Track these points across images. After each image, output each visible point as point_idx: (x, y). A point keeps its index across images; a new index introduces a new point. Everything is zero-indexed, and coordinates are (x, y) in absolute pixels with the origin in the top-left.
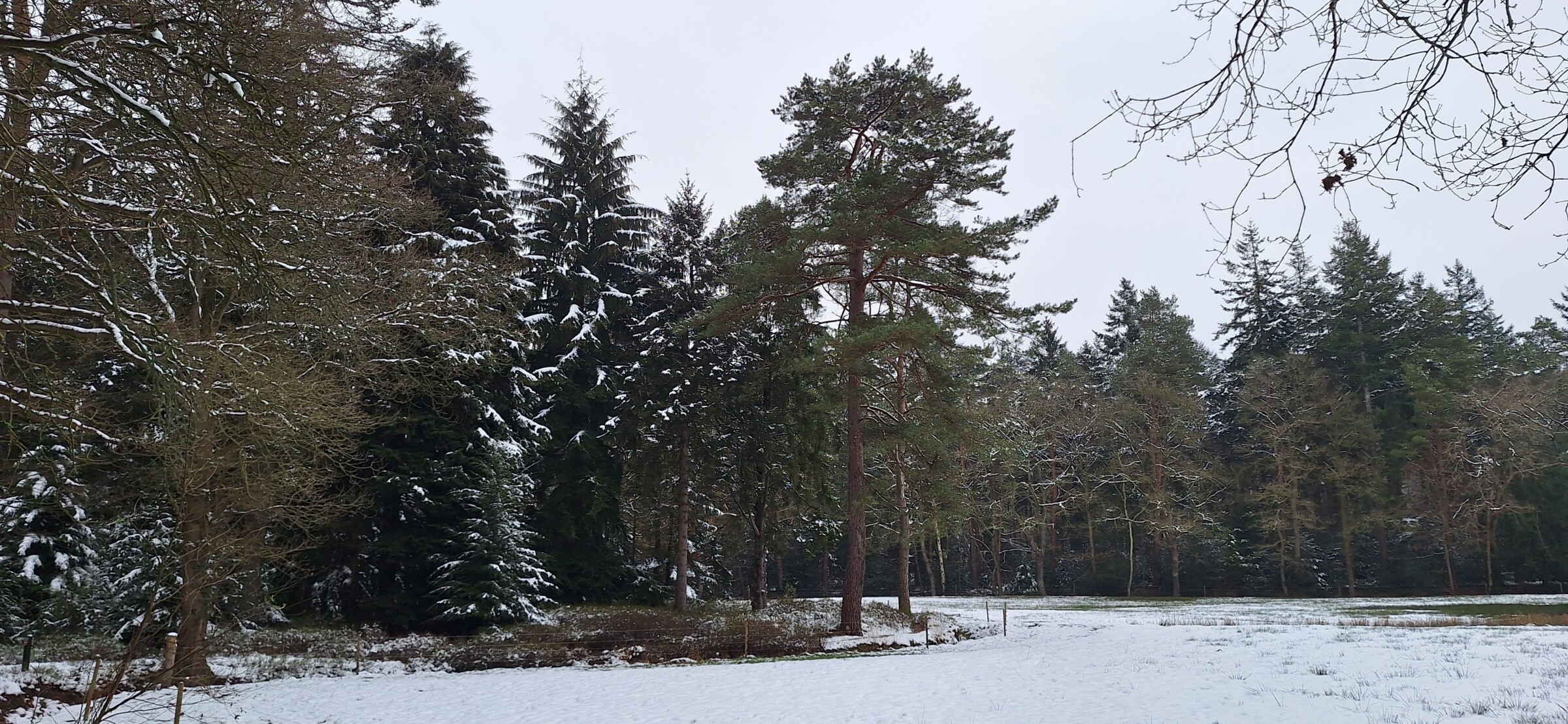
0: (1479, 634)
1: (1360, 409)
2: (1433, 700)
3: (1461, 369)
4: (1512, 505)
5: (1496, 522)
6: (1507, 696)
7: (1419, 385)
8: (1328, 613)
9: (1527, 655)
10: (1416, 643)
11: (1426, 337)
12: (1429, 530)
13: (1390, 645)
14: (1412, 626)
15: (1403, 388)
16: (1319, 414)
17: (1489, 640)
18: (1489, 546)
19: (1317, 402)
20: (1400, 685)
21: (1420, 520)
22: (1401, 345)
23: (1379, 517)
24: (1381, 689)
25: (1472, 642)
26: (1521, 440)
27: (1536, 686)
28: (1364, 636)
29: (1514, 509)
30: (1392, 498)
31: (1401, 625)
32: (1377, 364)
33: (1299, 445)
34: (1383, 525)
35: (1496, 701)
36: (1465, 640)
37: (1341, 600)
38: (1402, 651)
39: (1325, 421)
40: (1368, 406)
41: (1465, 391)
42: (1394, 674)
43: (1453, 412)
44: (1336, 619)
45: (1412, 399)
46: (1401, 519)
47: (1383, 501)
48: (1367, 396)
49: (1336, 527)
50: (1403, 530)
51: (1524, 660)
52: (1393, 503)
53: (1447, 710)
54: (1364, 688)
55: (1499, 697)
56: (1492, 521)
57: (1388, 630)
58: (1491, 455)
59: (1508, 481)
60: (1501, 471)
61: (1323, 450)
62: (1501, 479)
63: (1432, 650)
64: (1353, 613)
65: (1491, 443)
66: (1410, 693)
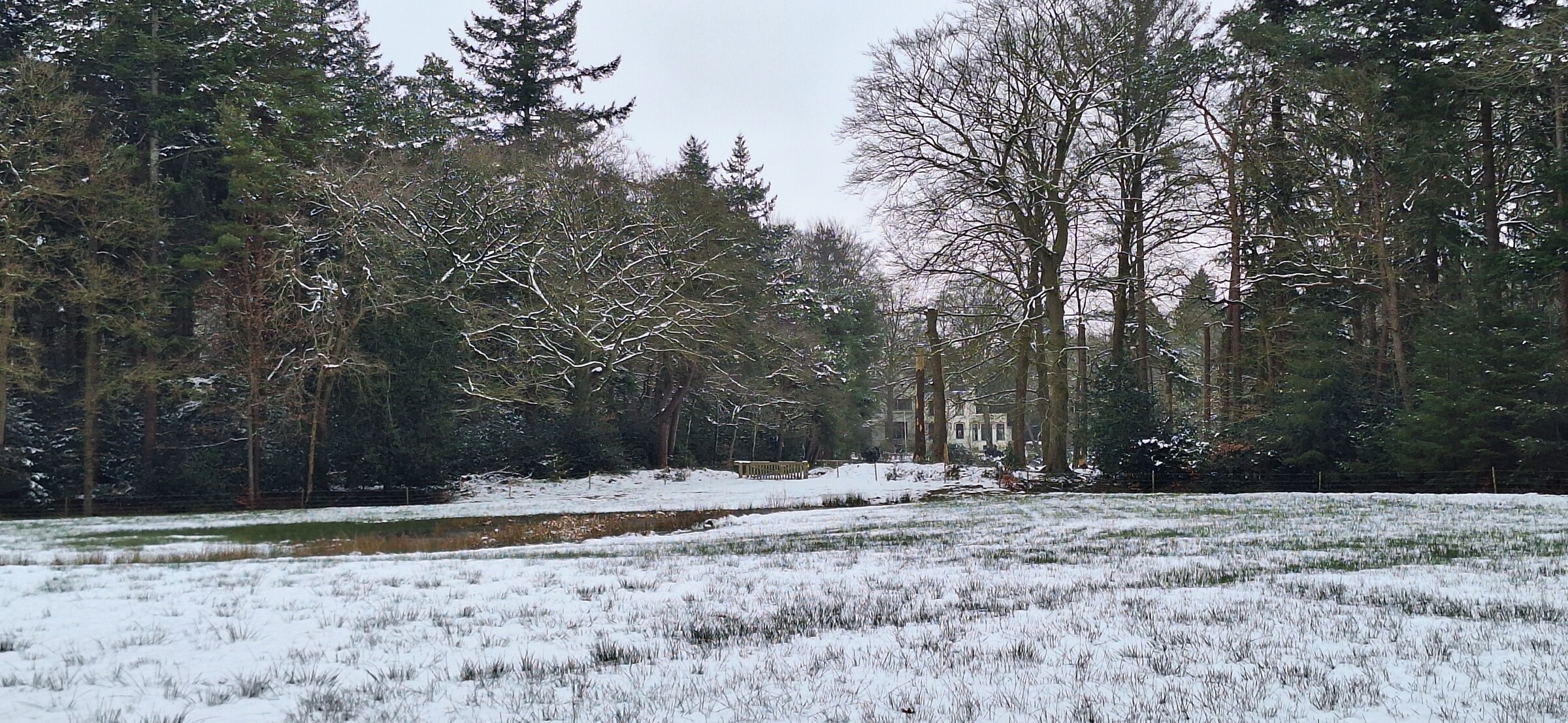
0: (276, 569)
1: (139, 177)
2: (184, 680)
3: (309, 124)
4: (356, 361)
5: (329, 388)
6: (298, 664)
7: (241, 144)
8: (39, 545)
9: (340, 598)
10: (178, 588)
11: (260, 62)
12: (228, 398)
13: (133, 593)
14: (176, 561)
15: (214, 149)
16: (67, 177)
17: (291, 578)
18: (315, 426)
19: (67, 155)
20: (135, 659)
21: (215, 383)
22: (220, 71)
23: (150, 373)
24: (102, 668)
25: (264, 583)
26: (382, 255)
27: (342, 645)
28: (91, 581)
29: (358, 367)
30: (175, 340)
31: (161, 561)
32: (176, 98)
33: (25, 233)
34: (153, 388)
35: (281, 673)
36: (252, 581)
37: (66, 522)
38: (150, 603)
39: (76, 193)
40: (154, 172)
41: (311, 166)
42: (129, 641)
43: (288, 198)
44: (50, 556)
45: (226, 169)
46: (185, 377)
47: (159, 345)
48: (154, 155)
49: (74, 390)
50: (186, 397)
51: (333, 607)
52: (176, 350)
53: (203, 695)
54: (72, 670)
55: (288, 666)
56: (324, 387)
57: (137, 570)
58: (337, 277)
59: (356, 321)
60: (347, 305)
61: (67, 246)
62: (345, 317)
63: (200, 599)
64: (83, 544)
65: (339, 256)
66: (148, 671)
